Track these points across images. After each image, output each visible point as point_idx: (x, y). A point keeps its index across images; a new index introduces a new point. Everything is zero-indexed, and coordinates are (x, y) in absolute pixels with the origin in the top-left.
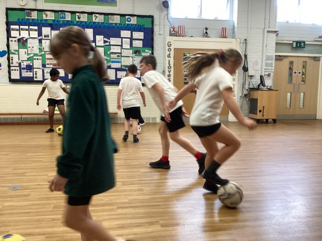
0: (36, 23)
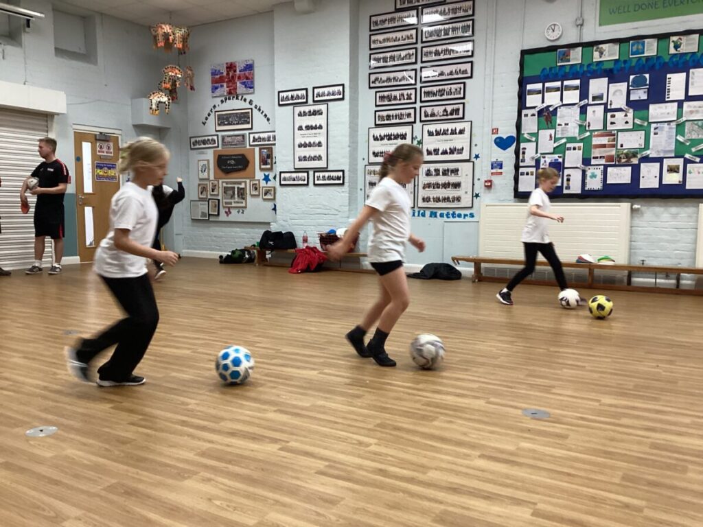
0: (577, 72)
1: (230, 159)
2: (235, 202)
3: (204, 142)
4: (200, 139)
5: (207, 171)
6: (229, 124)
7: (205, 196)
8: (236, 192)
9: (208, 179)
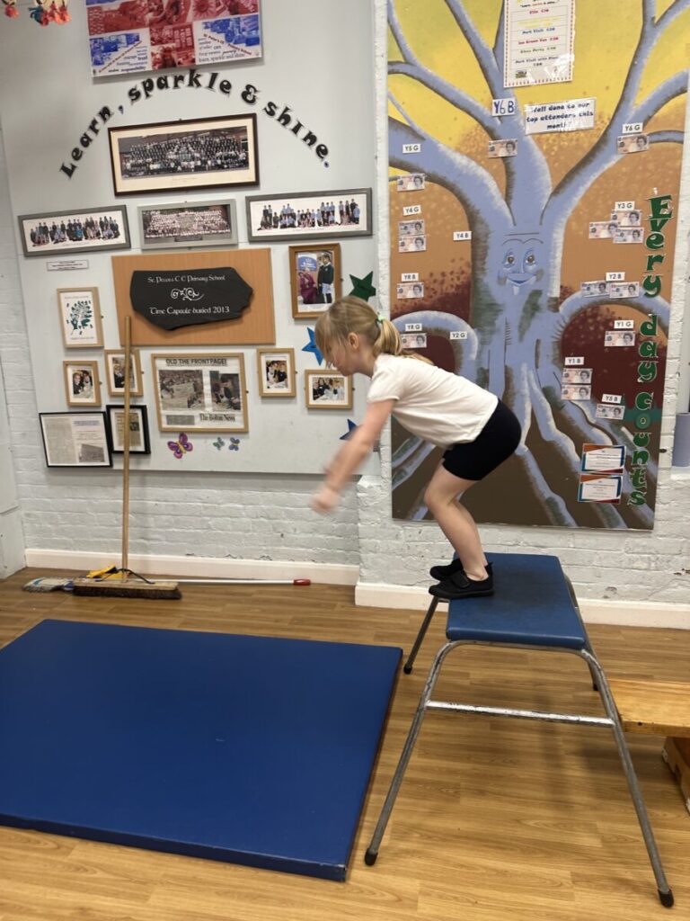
1: (181, 286)
2: (203, 417)
3: (74, 232)
4: (58, 221)
5: (92, 321)
6: (167, 170)
7: (92, 400)
8: (207, 388)
9: (98, 348)
